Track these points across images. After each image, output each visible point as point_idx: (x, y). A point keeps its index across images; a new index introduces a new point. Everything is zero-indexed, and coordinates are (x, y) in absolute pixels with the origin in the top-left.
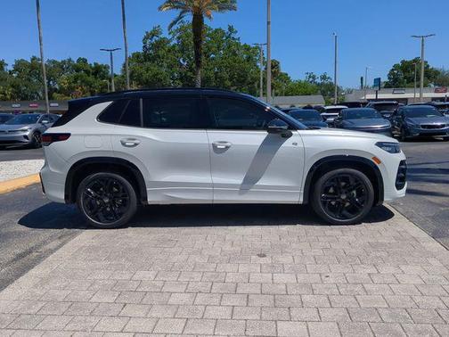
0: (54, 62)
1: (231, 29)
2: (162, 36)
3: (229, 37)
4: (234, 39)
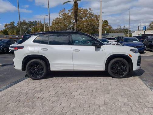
0: (31, 22)
2: (65, 12)
4: (91, 13)
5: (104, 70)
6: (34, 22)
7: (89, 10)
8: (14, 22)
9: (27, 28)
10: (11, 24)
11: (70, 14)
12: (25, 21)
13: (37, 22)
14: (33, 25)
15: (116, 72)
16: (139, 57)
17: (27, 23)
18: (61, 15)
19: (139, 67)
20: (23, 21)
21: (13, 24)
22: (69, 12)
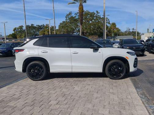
0: (38, 26)
1: (97, 12)
2: (72, 15)
3: (97, 15)
4: (98, 15)
5: (102, 71)
6: (41, 26)
7: (96, 12)
8: (22, 26)
9: (35, 32)
10: (20, 28)
11: (77, 17)
12: (33, 25)
13: (45, 26)
14: (41, 28)
15: (114, 73)
16: (136, 59)
17: (36, 27)
18: (67, 19)
19: (135, 68)
20: (31, 25)
21: (22, 28)
22: (75, 15)
